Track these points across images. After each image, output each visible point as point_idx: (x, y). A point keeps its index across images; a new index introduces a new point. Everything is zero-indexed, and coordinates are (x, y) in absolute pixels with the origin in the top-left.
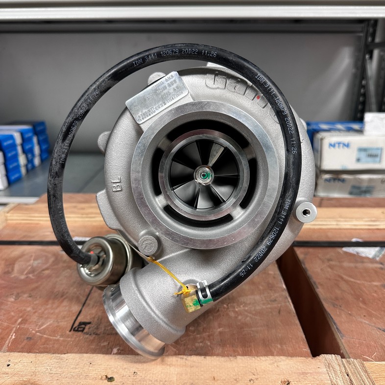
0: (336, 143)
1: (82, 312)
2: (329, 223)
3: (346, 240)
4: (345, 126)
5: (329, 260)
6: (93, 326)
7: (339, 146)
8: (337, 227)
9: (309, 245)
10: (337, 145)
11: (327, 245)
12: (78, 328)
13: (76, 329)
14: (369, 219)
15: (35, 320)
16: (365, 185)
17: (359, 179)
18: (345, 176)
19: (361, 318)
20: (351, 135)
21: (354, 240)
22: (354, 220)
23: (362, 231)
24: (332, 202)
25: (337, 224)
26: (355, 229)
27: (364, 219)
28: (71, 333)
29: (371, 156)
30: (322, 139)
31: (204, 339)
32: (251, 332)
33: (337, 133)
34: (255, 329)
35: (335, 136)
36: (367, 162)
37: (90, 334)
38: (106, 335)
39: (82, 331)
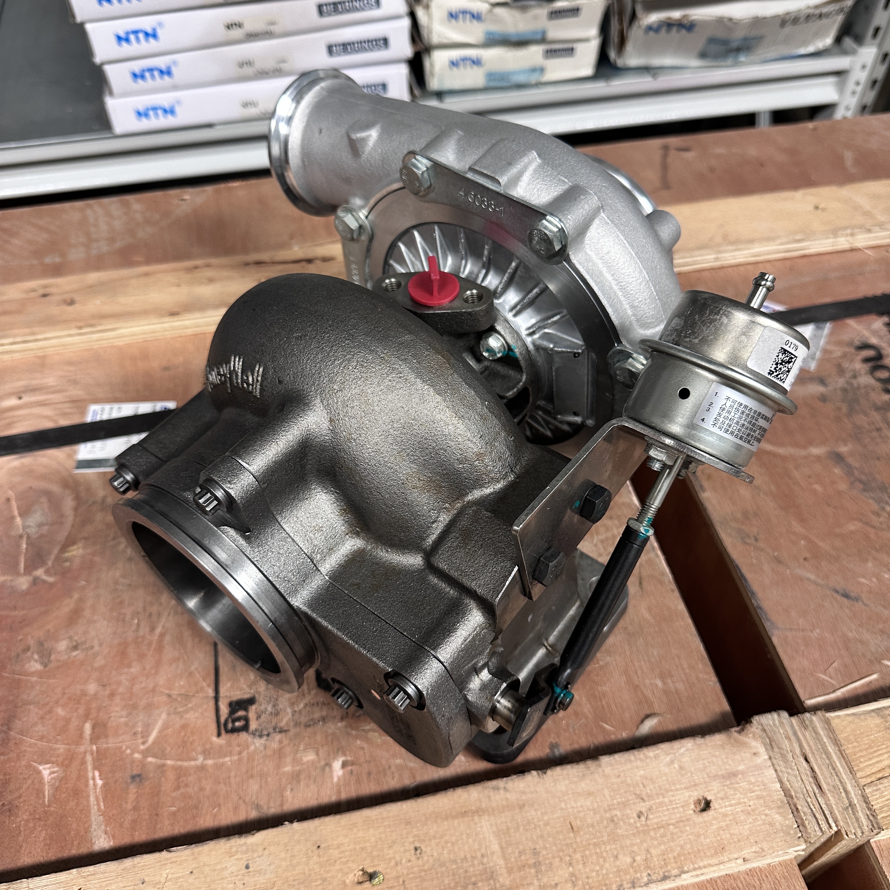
1: (221, 672)
2: (698, 259)
12: (233, 723)
13: (230, 726)
14: (791, 238)
15: (123, 720)
16: (739, 35)
18: (696, 16)
19: (799, 566)
24: (688, 155)
28: (222, 741)
37: (268, 735)
38: (302, 726)
39: (245, 728)
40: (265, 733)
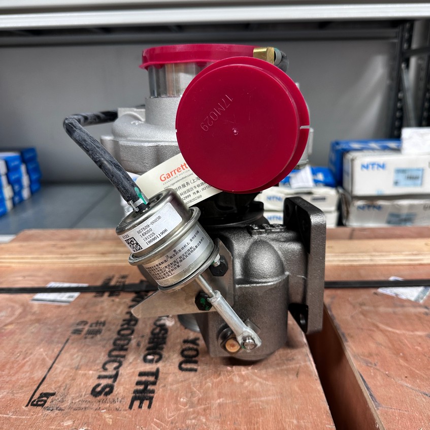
0: (370, 164)
1: (45, 380)
2: (361, 259)
3: (382, 278)
4: (380, 145)
5: (362, 304)
6: (57, 398)
7: (373, 168)
8: (372, 263)
9: (337, 286)
10: (371, 166)
11: (358, 285)
12: (37, 402)
13: (35, 403)
14: (410, 253)
16: (404, 212)
17: (398, 205)
18: (381, 203)
19: (402, 380)
20: (386, 154)
21: (392, 278)
22: (392, 253)
23: (401, 267)
24: (365, 233)
25: (371, 260)
26: (394, 265)
27: (404, 253)
28: (26, 409)
29: (411, 178)
30: (353, 160)
31: (198, 413)
32: (260, 403)
33: (371, 152)
34: (265, 398)
35: (368, 156)
36: (406, 185)
37: (52, 410)
38: (72, 410)
39: (42, 405)
40: (51, 409)
